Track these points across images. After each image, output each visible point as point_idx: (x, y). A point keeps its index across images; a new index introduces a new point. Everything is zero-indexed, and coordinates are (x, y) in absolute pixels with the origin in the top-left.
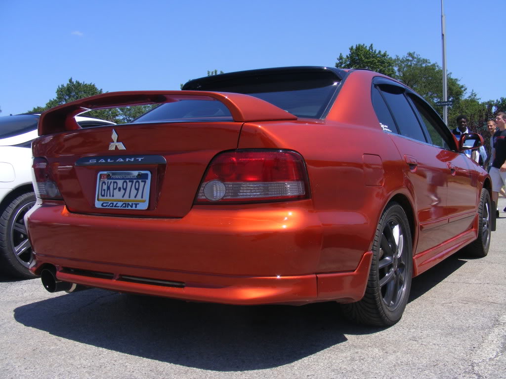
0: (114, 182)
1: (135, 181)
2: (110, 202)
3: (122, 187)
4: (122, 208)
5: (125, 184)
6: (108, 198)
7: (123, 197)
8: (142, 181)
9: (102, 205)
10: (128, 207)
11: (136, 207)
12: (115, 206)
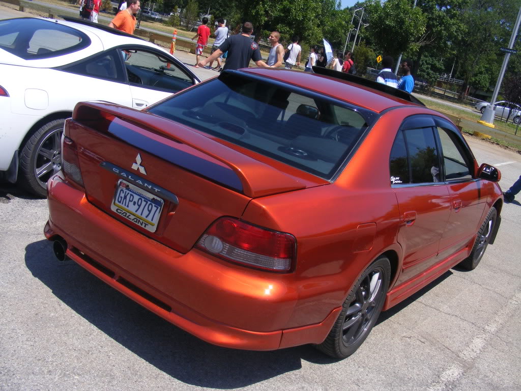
0: (131, 195)
1: (149, 203)
2: (124, 211)
3: (137, 202)
4: (133, 221)
5: (140, 201)
6: (123, 206)
7: (136, 211)
8: (155, 206)
9: (117, 210)
10: (138, 223)
11: (145, 226)
12: (128, 217)
